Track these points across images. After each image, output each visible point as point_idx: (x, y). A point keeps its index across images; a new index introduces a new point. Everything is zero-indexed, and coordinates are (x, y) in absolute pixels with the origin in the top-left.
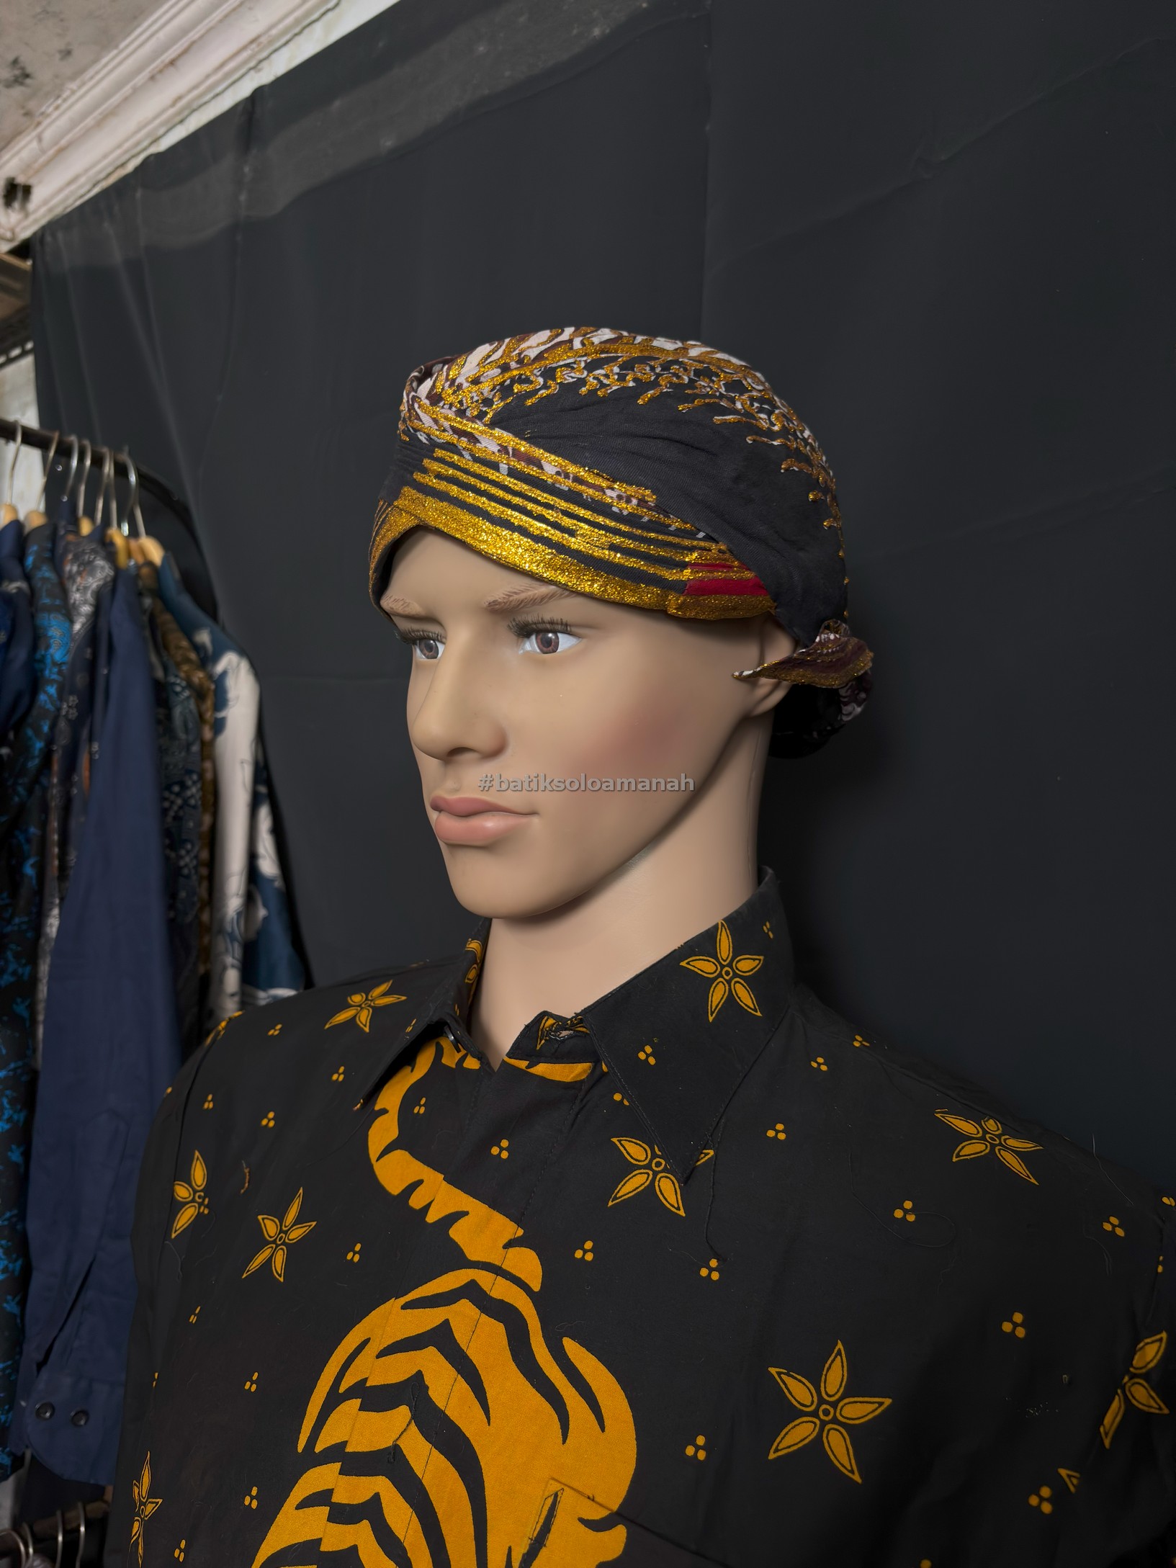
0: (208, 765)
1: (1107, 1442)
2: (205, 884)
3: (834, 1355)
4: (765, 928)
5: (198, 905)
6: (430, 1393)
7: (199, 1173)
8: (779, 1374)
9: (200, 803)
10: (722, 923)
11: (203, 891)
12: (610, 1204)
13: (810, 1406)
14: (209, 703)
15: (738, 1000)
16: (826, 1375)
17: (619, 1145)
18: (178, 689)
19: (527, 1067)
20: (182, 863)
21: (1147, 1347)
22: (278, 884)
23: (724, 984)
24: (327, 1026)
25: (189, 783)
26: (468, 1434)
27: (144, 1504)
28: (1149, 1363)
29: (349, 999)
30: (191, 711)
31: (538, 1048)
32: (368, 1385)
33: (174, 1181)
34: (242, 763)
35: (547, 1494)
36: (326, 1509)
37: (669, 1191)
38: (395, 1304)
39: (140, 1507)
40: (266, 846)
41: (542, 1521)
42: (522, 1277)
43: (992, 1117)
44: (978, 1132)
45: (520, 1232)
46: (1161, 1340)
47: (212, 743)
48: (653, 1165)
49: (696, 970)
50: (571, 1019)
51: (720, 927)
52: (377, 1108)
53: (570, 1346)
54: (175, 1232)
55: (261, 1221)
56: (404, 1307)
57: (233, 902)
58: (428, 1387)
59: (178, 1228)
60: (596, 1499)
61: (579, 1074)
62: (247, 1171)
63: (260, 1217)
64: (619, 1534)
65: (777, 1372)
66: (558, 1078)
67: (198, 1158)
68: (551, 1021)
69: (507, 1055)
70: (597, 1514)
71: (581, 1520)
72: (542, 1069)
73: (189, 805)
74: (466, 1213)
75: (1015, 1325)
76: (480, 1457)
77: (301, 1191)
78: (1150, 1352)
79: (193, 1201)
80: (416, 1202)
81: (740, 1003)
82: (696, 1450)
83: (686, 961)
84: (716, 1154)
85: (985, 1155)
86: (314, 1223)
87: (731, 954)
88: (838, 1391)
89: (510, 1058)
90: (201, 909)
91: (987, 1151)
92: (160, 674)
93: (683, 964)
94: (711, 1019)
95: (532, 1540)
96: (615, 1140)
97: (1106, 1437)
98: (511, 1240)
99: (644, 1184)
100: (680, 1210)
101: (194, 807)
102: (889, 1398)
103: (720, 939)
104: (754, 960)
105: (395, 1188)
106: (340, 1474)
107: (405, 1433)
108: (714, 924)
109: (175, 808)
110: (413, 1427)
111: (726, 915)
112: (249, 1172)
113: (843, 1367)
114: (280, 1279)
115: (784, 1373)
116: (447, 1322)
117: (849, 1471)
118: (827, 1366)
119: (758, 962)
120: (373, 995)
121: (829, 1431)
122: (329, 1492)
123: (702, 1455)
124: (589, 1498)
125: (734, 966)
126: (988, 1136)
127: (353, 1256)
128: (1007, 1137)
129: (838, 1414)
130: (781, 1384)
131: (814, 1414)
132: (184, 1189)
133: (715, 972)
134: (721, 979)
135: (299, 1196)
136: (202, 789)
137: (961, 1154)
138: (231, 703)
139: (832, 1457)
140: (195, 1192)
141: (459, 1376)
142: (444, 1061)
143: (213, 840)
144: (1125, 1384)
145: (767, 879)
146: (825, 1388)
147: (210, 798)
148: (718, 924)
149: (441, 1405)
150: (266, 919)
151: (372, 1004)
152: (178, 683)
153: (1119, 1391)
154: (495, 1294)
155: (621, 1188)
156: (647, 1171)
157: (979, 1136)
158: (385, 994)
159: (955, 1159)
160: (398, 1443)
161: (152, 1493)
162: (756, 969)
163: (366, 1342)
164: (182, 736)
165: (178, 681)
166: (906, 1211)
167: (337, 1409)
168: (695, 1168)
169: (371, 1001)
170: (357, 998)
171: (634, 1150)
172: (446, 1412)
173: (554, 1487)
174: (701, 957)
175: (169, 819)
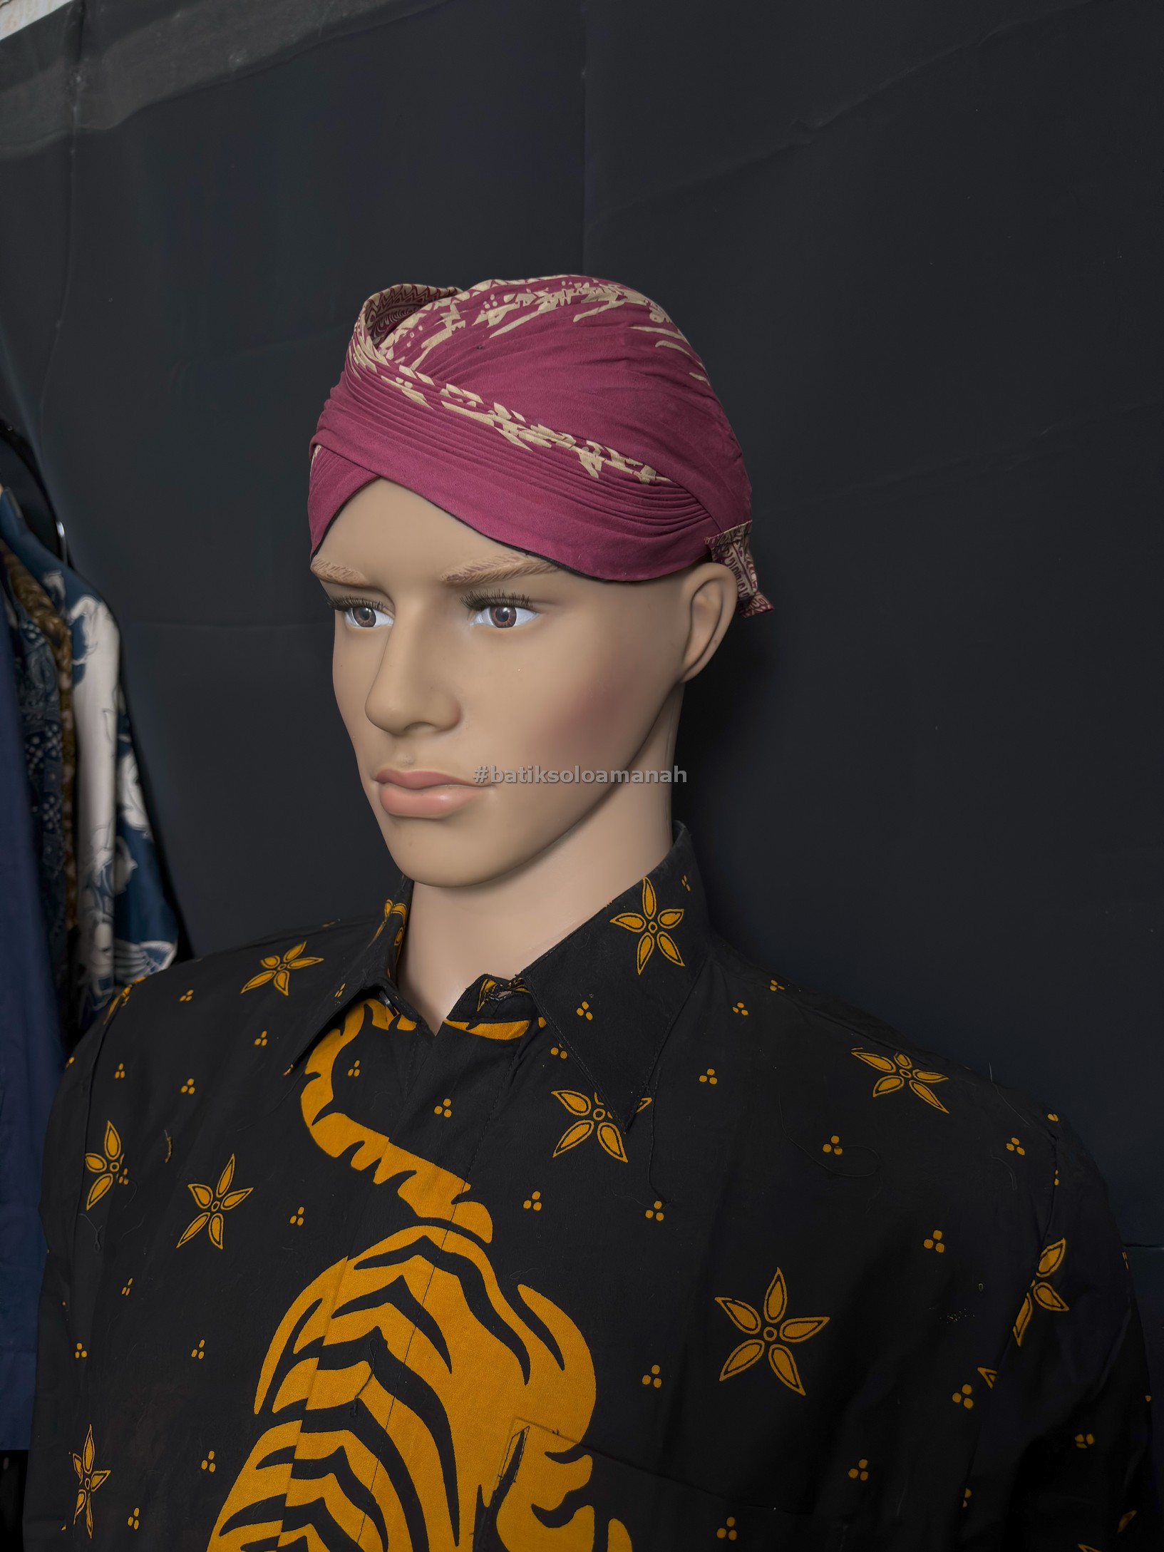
0: (67, 714)
1: (1019, 1341)
2: (69, 837)
3: (774, 1281)
4: (683, 881)
5: (64, 860)
6: (390, 1347)
7: (112, 1143)
8: (725, 1302)
9: (61, 754)
10: (647, 881)
11: (67, 846)
12: (555, 1155)
13: (755, 1329)
14: (66, 650)
15: (663, 952)
16: (768, 1300)
17: (560, 1098)
18: (32, 636)
19: (468, 1028)
20: (46, 817)
21: (1050, 1253)
22: (147, 835)
23: (650, 938)
24: (243, 991)
25: (50, 734)
26: (430, 1383)
27: (90, 1476)
28: (1052, 1267)
29: (262, 961)
30: (47, 660)
31: (478, 1010)
32: (325, 1344)
33: (86, 1152)
34: (104, 711)
35: (513, 1433)
36: (290, 1466)
37: (611, 1140)
38: (345, 1267)
39: (84, 1480)
40: (132, 796)
41: (510, 1458)
42: (473, 1230)
43: (901, 1053)
44: (892, 1068)
45: (468, 1187)
46: (1061, 1246)
47: (70, 691)
48: (594, 1115)
49: (625, 926)
50: (512, 981)
51: (644, 884)
52: (307, 1072)
53: (525, 1292)
54: (90, 1204)
55: (192, 1190)
56: (357, 1267)
57: (102, 856)
58: (386, 1342)
59: (92, 1199)
60: (562, 1433)
61: (515, 1033)
62: (169, 1139)
63: (190, 1186)
64: (586, 1463)
65: (723, 1301)
66: (497, 1037)
67: (111, 1129)
68: (491, 984)
69: (447, 1018)
70: (563, 1447)
71: (548, 1454)
72: (482, 1029)
73: (52, 758)
74: (414, 1173)
75: (935, 1242)
76: (444, 1404)
77: (233, 1157)
78: (1053, 1258)
79: (108, 1171)
80: (360, 1162)
81: (666, 955)
82: (653, 1379)
83: (616, 918)
84: (654, 1102)
85: (901, 1088)
86: (251, 1190)
87: (655, 909)
88: (780, 1313)
89: (451, 1020)
90: (66, 864)
91: (902, 1085)
92: (13, 621)
93: (613, 921)
94: (639, 972)
95: (501, 1477)
96: (555, 1093)
97: (1018, 1337)
98: (459, 1195)
99: (586, 1134)
100: (622, 1157)
101: (56, 759)
102: (827, 1316)
103: (645, 895)
104: (676, 913)
105: (335, 1150)
106: (301, 1431)
107: (366, 1388)
108: (638, 881)
109: (36, 760)
110: (374, 1381)
111: (649, 871)
112: (171, 1140)
113: (783, 1291)
114: (219, 1246)
115: (730, 1302)
116: (401, 1279)
117: (794, 1386)
118: (768, 1291)
119: (679, 915)
120: (288, 958)
121: (773, 1350)
122: (292, 1449)
123: (658, 1383)
124: (553, 1432)
125: (659, 921)
126: (901, 1071)
127: (297, 1220)
128: (918, 1070)
129: (781, 1335)
130: (728, 1312)
131: (759, 1336)
132: (97, 1160)
133: (642, 927)
134: (647, 934)
135: (232, 1163)
136: (62, 740)
137: (880, 1089)
138: (89, 650)
139: (778, 1374)
140: (109, 1162)
141: (417, 1329)
142: (374, 1023)
143: (76, 791)
144: (1033, 1287)
145: (681, 833)
146: (768, 1311)
147: (72, 750)
148: (642, 880)
149: (400, 1356)
150: (135, 872)
151: (288, 967)
152: (33, 631)
153: (1028, 1295)
154: (448, 1248)
155: (565, 1139)
156: (589, 1121)
157: (893, 1071)
158: (300, 956)
159: (875, 1095)
160: (360, 1397)
161: (97, 1465)
162: (678, 922)
163: (318, 1302)
164: (41, 686)
165: (31, 627)
166: (834, 1146)
167: (293, 1369)
168: (636, 1115)
169: (287, 963)
170: (271, 962)
171: (575, 1102)
172: (407, 1364)
173: (520, 1426)
174: (629, 914)
175: (30, 773)
